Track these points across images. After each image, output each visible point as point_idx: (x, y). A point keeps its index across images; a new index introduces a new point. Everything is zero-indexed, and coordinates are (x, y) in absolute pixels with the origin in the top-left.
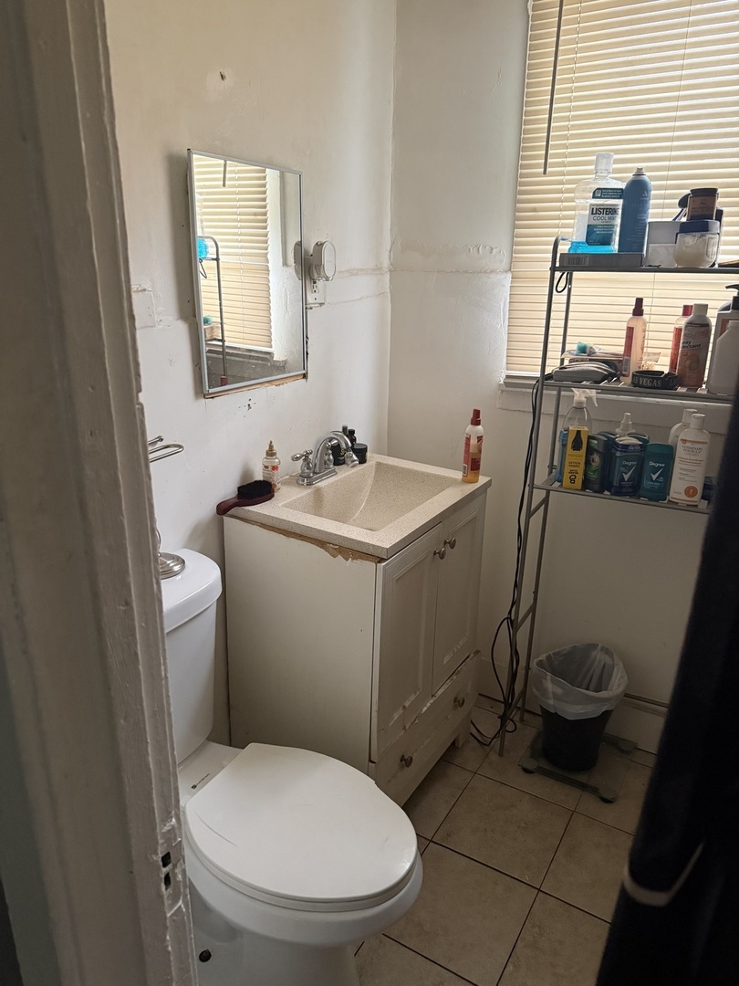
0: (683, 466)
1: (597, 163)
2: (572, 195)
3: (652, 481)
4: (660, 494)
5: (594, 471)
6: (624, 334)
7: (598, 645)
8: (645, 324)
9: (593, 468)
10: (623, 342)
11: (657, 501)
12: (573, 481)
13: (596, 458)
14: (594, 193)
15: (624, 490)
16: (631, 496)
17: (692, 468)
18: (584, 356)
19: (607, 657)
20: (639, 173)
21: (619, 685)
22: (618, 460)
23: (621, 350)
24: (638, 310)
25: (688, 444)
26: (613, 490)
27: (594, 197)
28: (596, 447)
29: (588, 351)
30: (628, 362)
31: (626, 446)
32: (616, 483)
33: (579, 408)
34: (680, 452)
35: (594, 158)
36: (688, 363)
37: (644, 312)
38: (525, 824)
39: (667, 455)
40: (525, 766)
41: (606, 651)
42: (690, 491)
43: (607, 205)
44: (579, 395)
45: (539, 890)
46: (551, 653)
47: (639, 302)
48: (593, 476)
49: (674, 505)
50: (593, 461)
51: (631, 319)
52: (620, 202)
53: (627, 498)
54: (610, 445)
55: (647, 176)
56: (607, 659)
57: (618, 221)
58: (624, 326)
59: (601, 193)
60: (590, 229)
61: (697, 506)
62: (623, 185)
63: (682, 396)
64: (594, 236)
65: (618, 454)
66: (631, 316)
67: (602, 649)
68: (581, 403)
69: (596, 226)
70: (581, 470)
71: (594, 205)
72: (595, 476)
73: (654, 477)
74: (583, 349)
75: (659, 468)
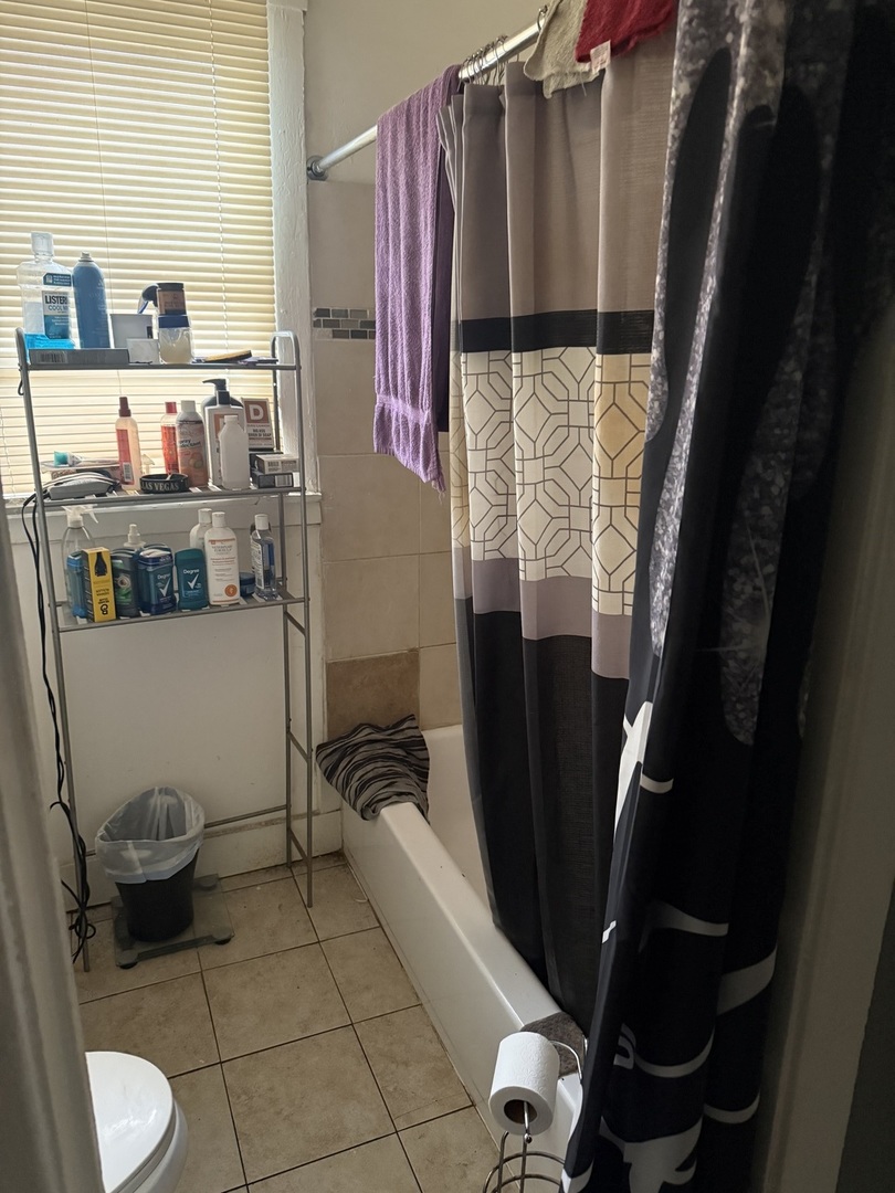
0: (217, 567)
1: (33, 240)
2: (14, 277)
3: (191, 589)
4: (200, 602)
5: (126, 595)
6: (114, 437)
7: (153, 790)
8: (134, 424)
9: (124, 592)
10: (115, 446)
11: (200, 609)
12: (105, 611)
13: (127, 581)
14: (45, 278)
15: (165, 607)
16: (172, 612)
17: (228, 567)
18: (65, 468)
19: (169, 798)
20: (86, 258)
21: (198, 818)
22: (152, 576)
23: (114, 455)
24: (125, 411)
25: (218, 544)
26: (153, 610)
27: (45, 283)
28: (122, 568)
29: (69, 461)
30: (128, 468)
31: (156, 560)
32: (154, 601)
33: (77, 529)
34: (210, 553)
35: (29, 235)
36: (192, 462)
37: (132, 412)
38: (163, 1016)
39: (197, 559)
40: (124, 962)
41: (166, 791)
42: (229, 591)
43: (60, 293)
44: (73, 513)
45: (221, 1063)
46: (106, 823)
47: (124, 401)
48: (126, 601)
49: (217, 609)
50: (122, 583)
51: (118, 421)
52: (70, 290)
53: (169, 615)
54: (137, 561)
55: (96, 261)
56: (170, 800)
57: (73, 310)
58: (113, 428)
59: (51, 278)
60: (48, 321)
61: (238, 604)
62: (70, 271)
63: (197, 497)
64: (52, 329)
65: (150, 569)
66: (118, 417)
67: (160, 791)
68: (78, 522)
69: (53, 317)
70: (111, 597)
71: (46, 292)
72: (129, 600)
73: (192, 585)
74: (63, 460)
75: (195, 574)
